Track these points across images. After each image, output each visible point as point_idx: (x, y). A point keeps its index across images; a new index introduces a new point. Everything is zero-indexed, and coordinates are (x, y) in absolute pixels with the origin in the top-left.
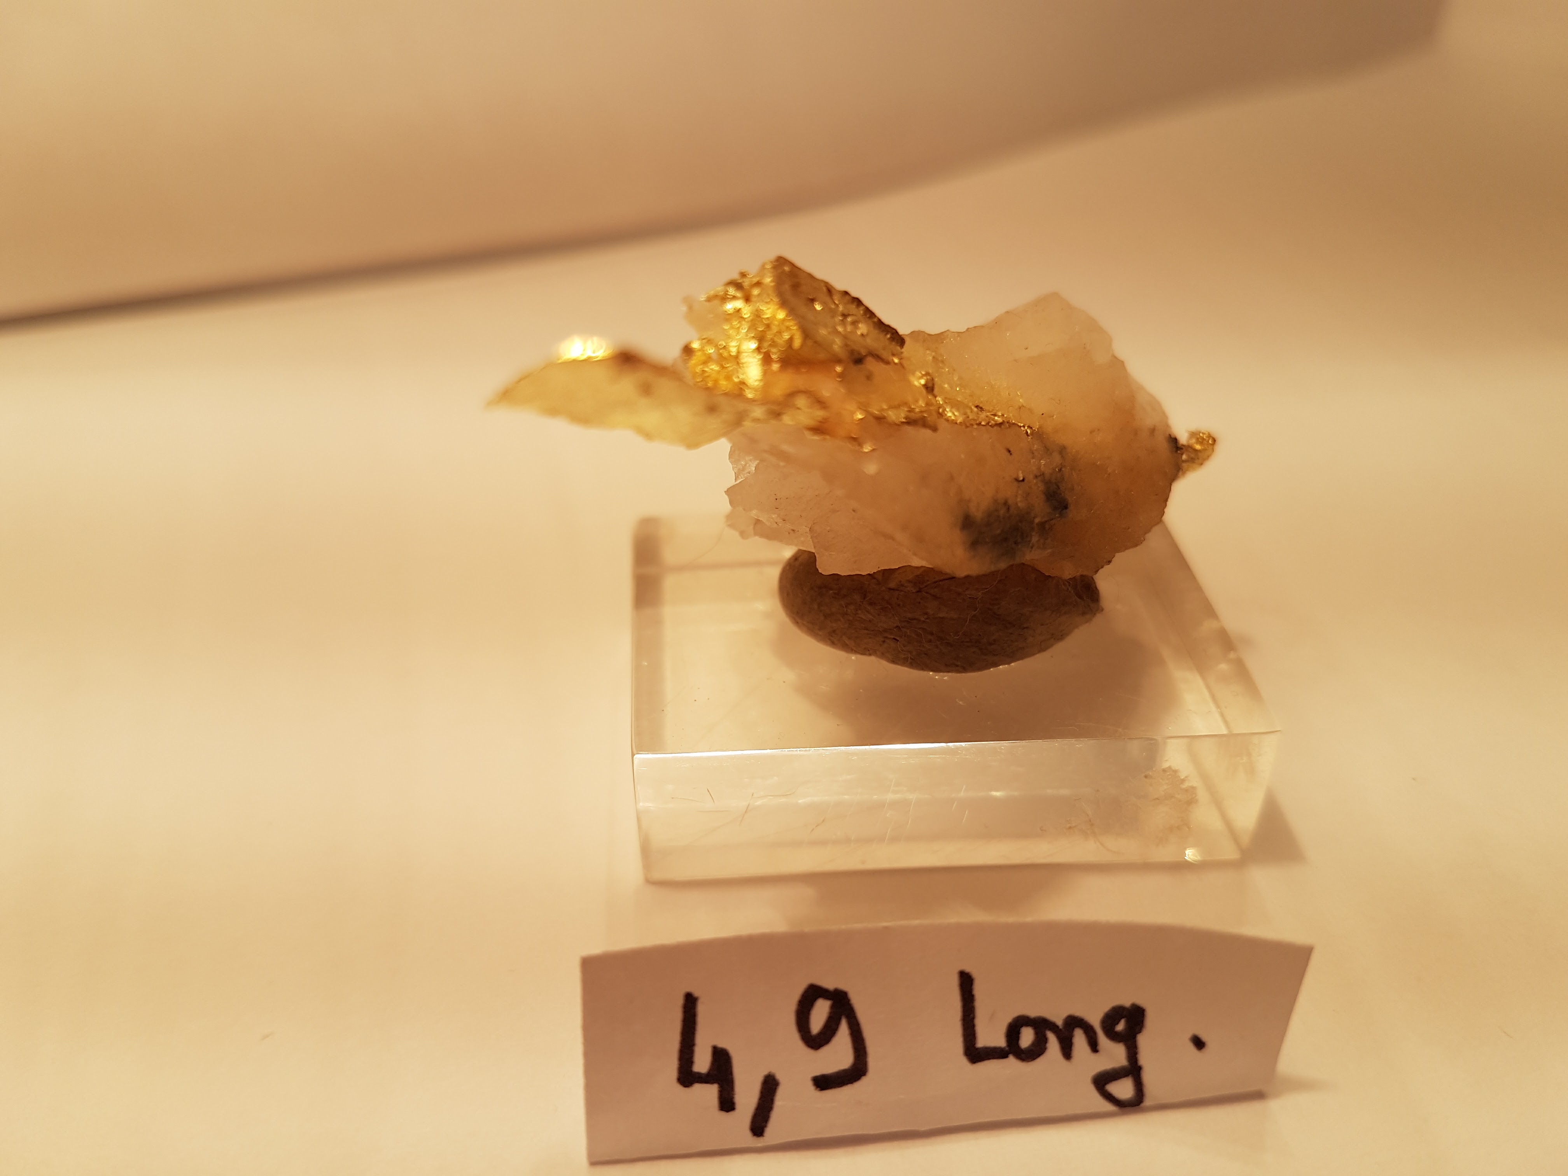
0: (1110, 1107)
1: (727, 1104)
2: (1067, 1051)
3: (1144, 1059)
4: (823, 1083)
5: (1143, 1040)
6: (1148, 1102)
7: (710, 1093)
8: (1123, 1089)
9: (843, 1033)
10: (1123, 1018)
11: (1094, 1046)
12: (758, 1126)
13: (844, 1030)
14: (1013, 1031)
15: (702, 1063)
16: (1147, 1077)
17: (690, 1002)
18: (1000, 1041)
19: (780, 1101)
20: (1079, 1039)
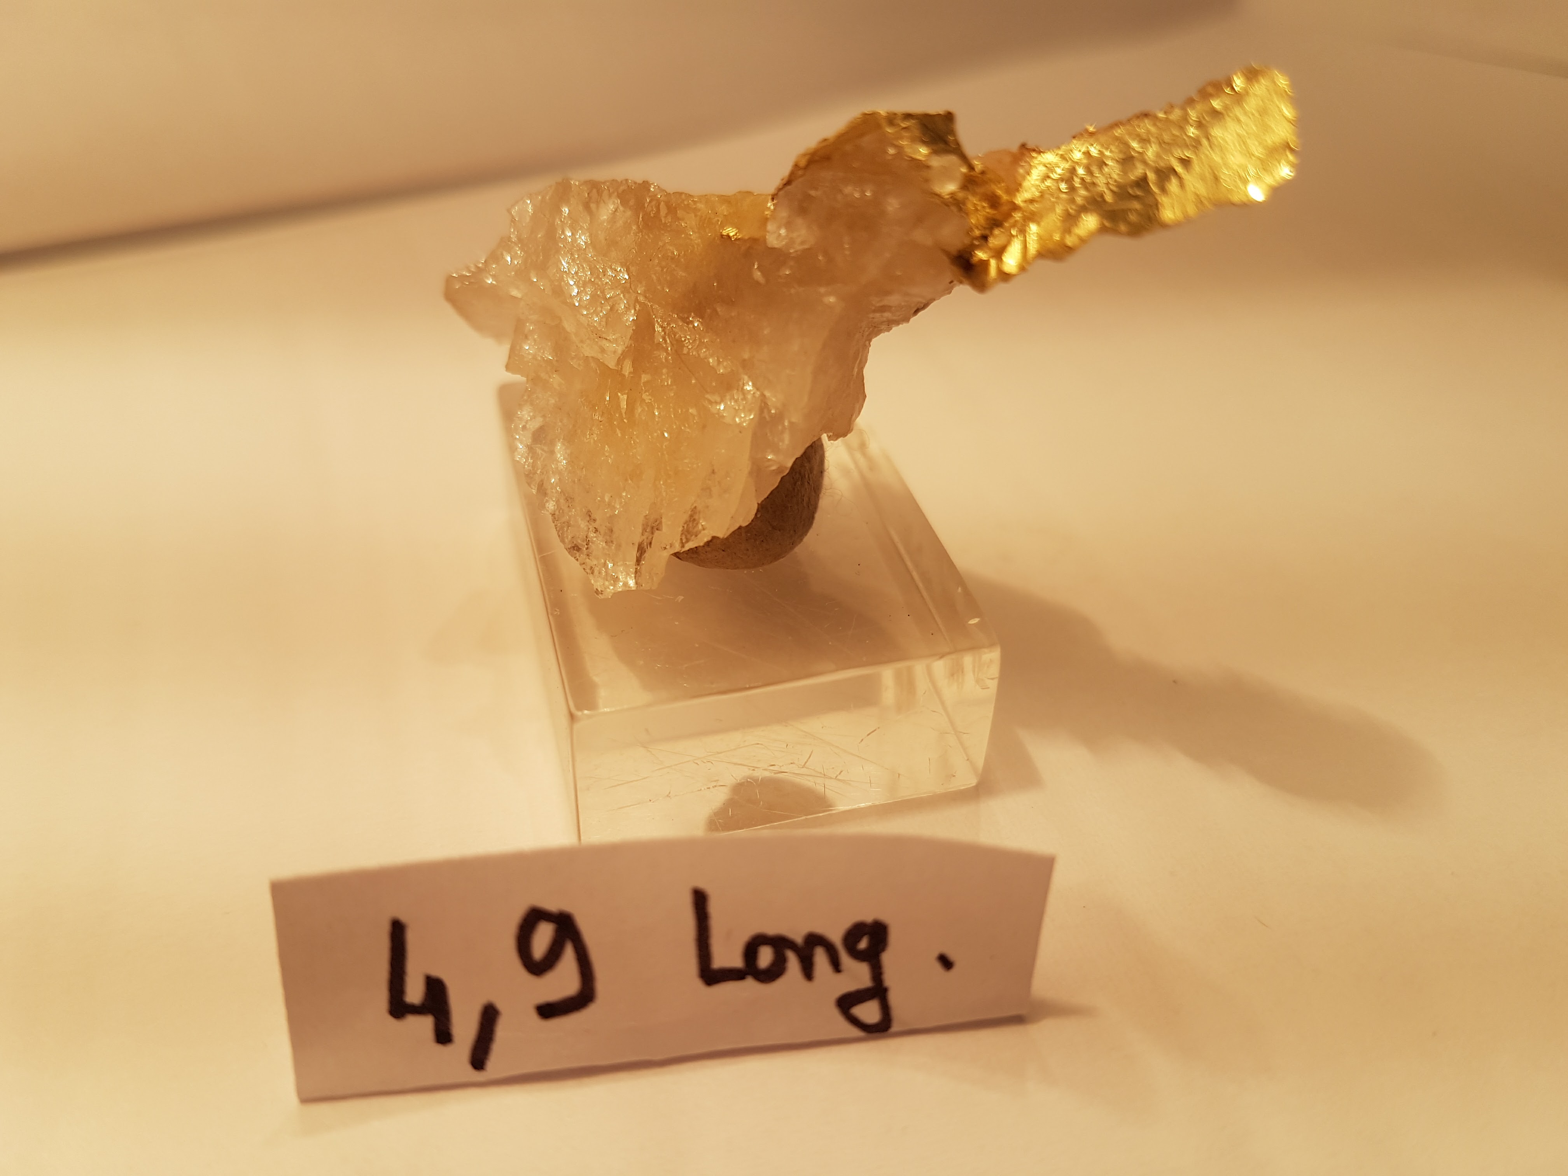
0: (856, 1032)
1: (443, 1036)
2: (808, 971)
3: (890, 979)
4: (547, 1011)
5: (887, 958)
6: (895, 1028)
7: (425, 1024)
8: (869, 1012)
9: (569, 957)
10: (865, 934)
11: (836, 966)
12: (478, 1060)
13: (569, 954)
14: (751, 950)
15: (415, 993)
16: (894, 998)
17: (398, 930)
18: (737, 962)
19: (502, 1031)
20: (820, 958)
